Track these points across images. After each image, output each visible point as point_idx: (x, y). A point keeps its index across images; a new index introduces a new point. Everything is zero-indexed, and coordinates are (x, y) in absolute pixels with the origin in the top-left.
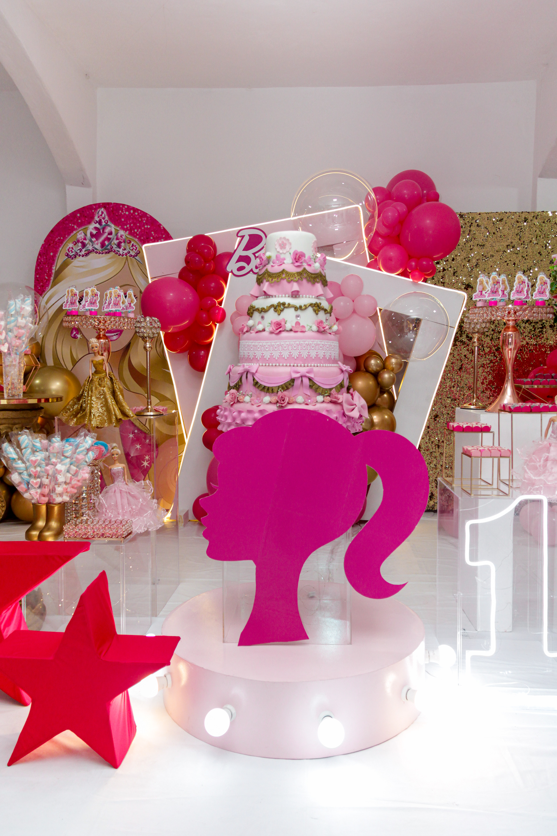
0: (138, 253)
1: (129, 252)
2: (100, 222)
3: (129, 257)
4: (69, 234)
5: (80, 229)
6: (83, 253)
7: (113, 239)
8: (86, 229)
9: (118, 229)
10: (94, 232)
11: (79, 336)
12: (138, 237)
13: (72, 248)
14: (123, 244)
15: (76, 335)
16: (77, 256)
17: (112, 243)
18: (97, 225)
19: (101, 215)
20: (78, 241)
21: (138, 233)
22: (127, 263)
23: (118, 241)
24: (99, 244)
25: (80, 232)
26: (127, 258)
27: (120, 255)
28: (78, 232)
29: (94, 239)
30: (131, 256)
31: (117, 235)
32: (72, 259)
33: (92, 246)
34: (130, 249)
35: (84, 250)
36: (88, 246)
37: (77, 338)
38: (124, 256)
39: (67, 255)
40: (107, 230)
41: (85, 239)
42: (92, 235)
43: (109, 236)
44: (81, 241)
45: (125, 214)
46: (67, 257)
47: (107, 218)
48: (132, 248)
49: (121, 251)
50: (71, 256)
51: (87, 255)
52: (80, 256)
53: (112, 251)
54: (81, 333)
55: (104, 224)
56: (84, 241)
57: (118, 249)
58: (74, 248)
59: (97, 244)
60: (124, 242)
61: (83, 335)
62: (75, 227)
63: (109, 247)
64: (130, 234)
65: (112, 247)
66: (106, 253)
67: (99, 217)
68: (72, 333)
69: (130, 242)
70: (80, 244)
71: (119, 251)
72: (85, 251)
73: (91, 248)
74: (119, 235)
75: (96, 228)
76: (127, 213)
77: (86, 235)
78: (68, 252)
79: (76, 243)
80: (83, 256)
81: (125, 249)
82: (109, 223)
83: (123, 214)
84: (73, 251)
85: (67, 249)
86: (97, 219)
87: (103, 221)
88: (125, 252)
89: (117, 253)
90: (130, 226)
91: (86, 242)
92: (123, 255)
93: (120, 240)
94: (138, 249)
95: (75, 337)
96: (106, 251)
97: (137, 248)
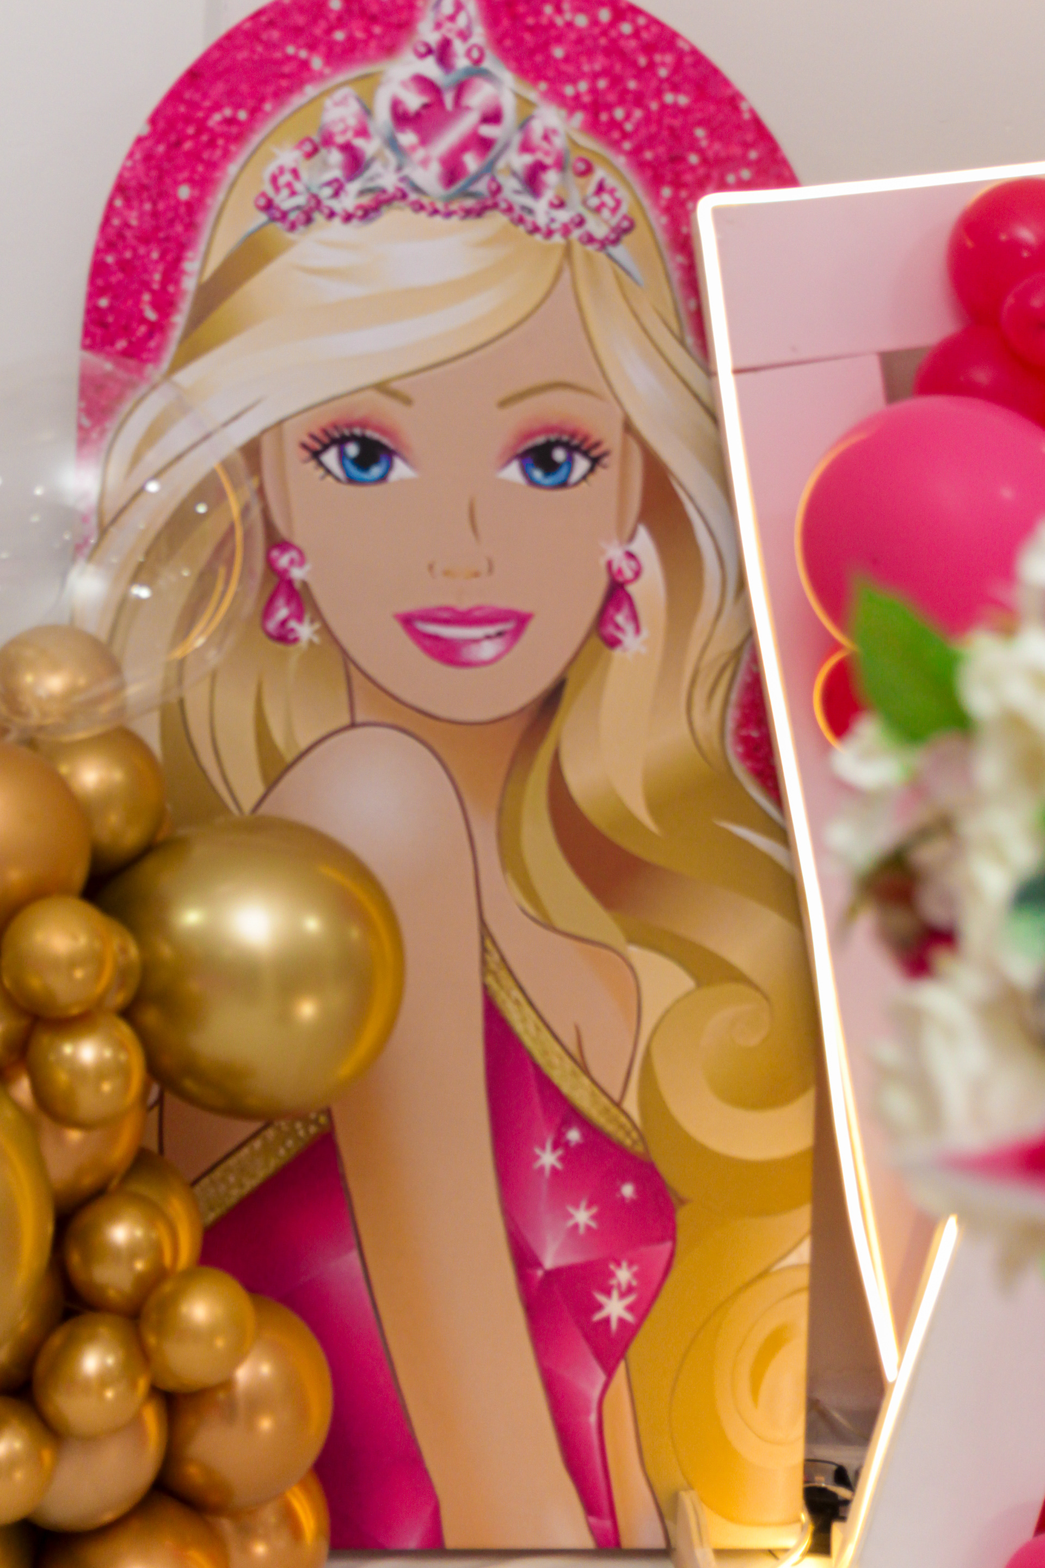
0: (627, 231)
1: (581, 222)
2: (443, 53)
3: (578, 248)
4: (280, 96)
5: (341, 78)
6: (349, 200)
7: (507, 146)
8: (373, 81)
9: (532, 95)
10: (414, 101)
11: (305, 631)
12: (627, 146)
13: (295, 172)
14: (551, 177)
15: (293, 624)
16: (318, 217)
17: (501, 164)
18: (430, 68)
19: (452, 18)
20: (328, 140)
21: (629, 127)
22: (566, 275)
23: (528, 159)
24: (435, 168)
25: (339, 95)
26: (568, 251)
27: (535, 229)
28: (328, 93)
29: (408, 138)
30: (590, 239)
31: (524, 125)
32: (293, 227)
33: (399, 168)
34: (584, 202)
35: (353, 188)
36: (376, 168)
37: (296, 640)
38: (558, 239)
39: (269, 206)
40: (479, 97)
41: (363, 132)
42: (401, 118)
43: (487, 131)
44: (340, 140)
45: (569, 25)
46: (263, 218)
47: (479, 35)
48: (594, 202)
49: (541, 210)
50: (284, 215)
51: (368, 213)
52: (332, 214)
53: (495, 206)
54: (318, 615)
55: (462, 63)
56: (359, 143)
57: (527, 200)
58: (304, 174)
59: (425, 163)
60: (560, 164)
61: (326, 630)
62: (317, 63)
63: (482, 187)
64: (594, 127)
65: (499, 190)
66: (468, 213)
67: (438, 26)
68: (268, 610)
69: (588, 170)
70: (335, 157)
71: (531, 211)
72: (362, 193)
73: (389, 181)
74: (537, 128)
75: (424, 83)
76: (581, 21)
77: (367, 111)
78: (270, 192)
79: (315, 150)
80: (348, 218)
81: (561, 205)
82: (491, 63)
83: (559, 21)
84: (298, 186)
85: (267, 175)
86: (427, 32)
87: (459, 47)
88: (563, 216)
89: (521, 220)
90: (593, 91)
91: (369, 147)
92: (549, 233)
93: (540, 156)
94: (624, 209)
95: (284, 636)
96: (469, 203)
97: (618, 203)
